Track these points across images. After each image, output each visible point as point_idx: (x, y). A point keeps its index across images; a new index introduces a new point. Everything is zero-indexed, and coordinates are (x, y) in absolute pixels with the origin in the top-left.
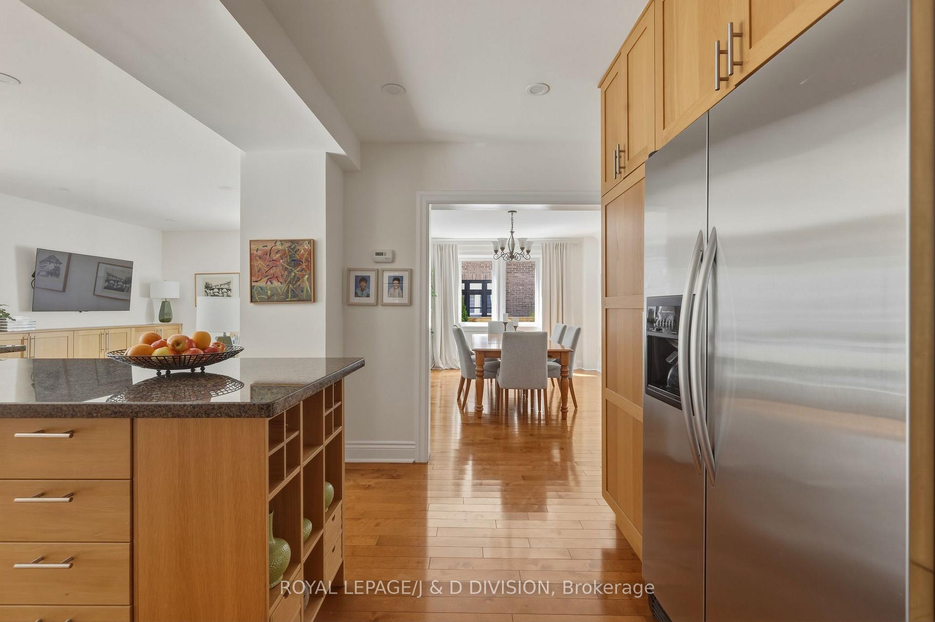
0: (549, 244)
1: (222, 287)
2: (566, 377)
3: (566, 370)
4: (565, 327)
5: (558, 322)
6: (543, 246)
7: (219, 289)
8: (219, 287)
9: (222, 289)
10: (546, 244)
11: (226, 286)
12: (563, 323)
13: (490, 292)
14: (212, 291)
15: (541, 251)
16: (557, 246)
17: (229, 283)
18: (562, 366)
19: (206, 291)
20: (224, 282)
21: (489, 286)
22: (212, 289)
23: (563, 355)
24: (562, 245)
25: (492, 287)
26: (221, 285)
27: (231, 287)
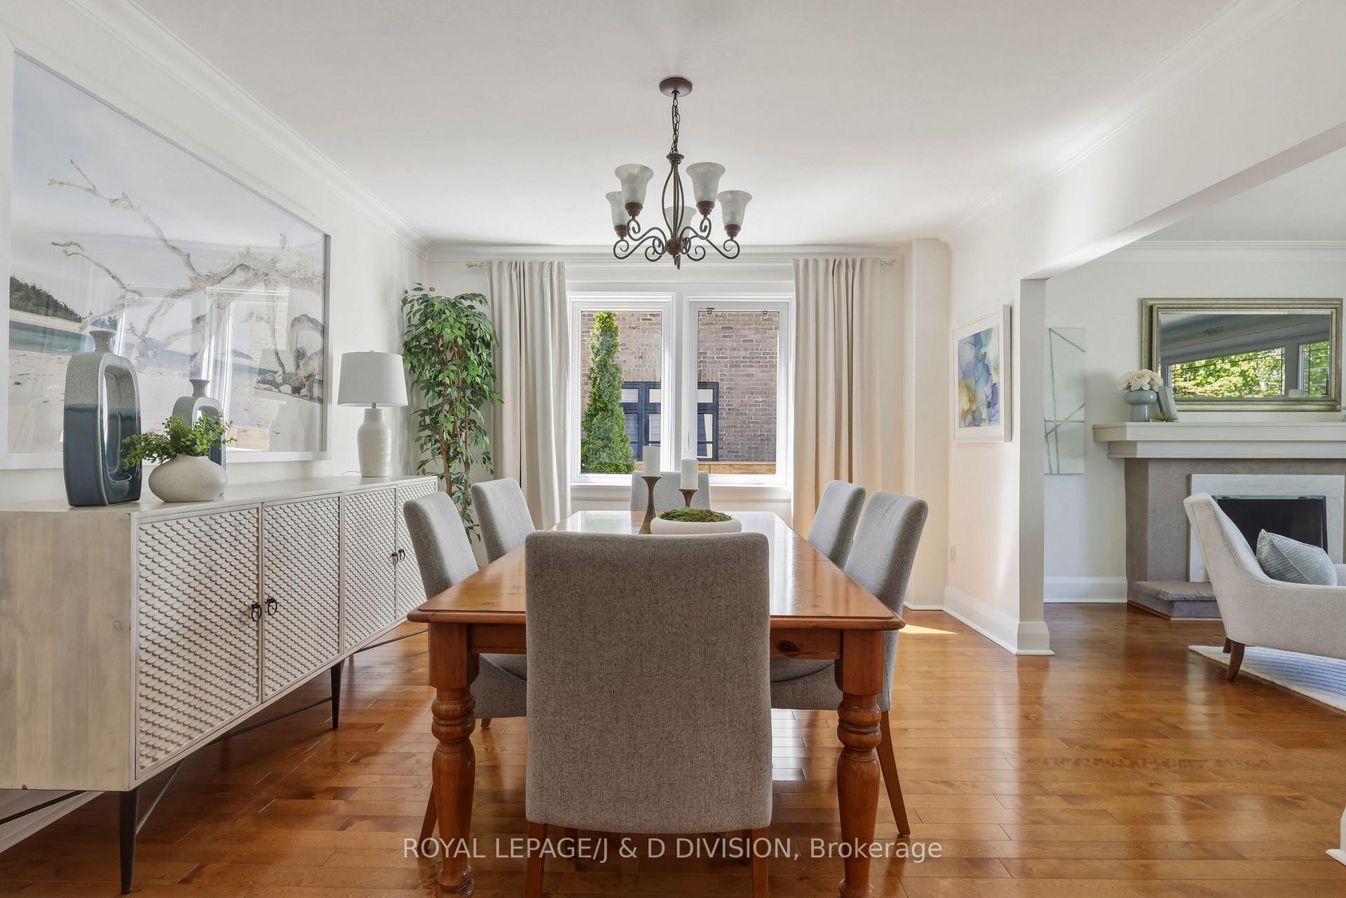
0: (816, 261)
2: (865, 749)
3: (867, 718)
4: (858, 497)
5: (837, 477)
6: (797, 267)
10: (806, 261)
12: (850, 481)
13: (655, 409)
15: (793, 282)
16: (837, 265)
18: (846, 696)
21: (654, 396)
23: (850, 643)
24: (852, 264)
25: (663, 397)
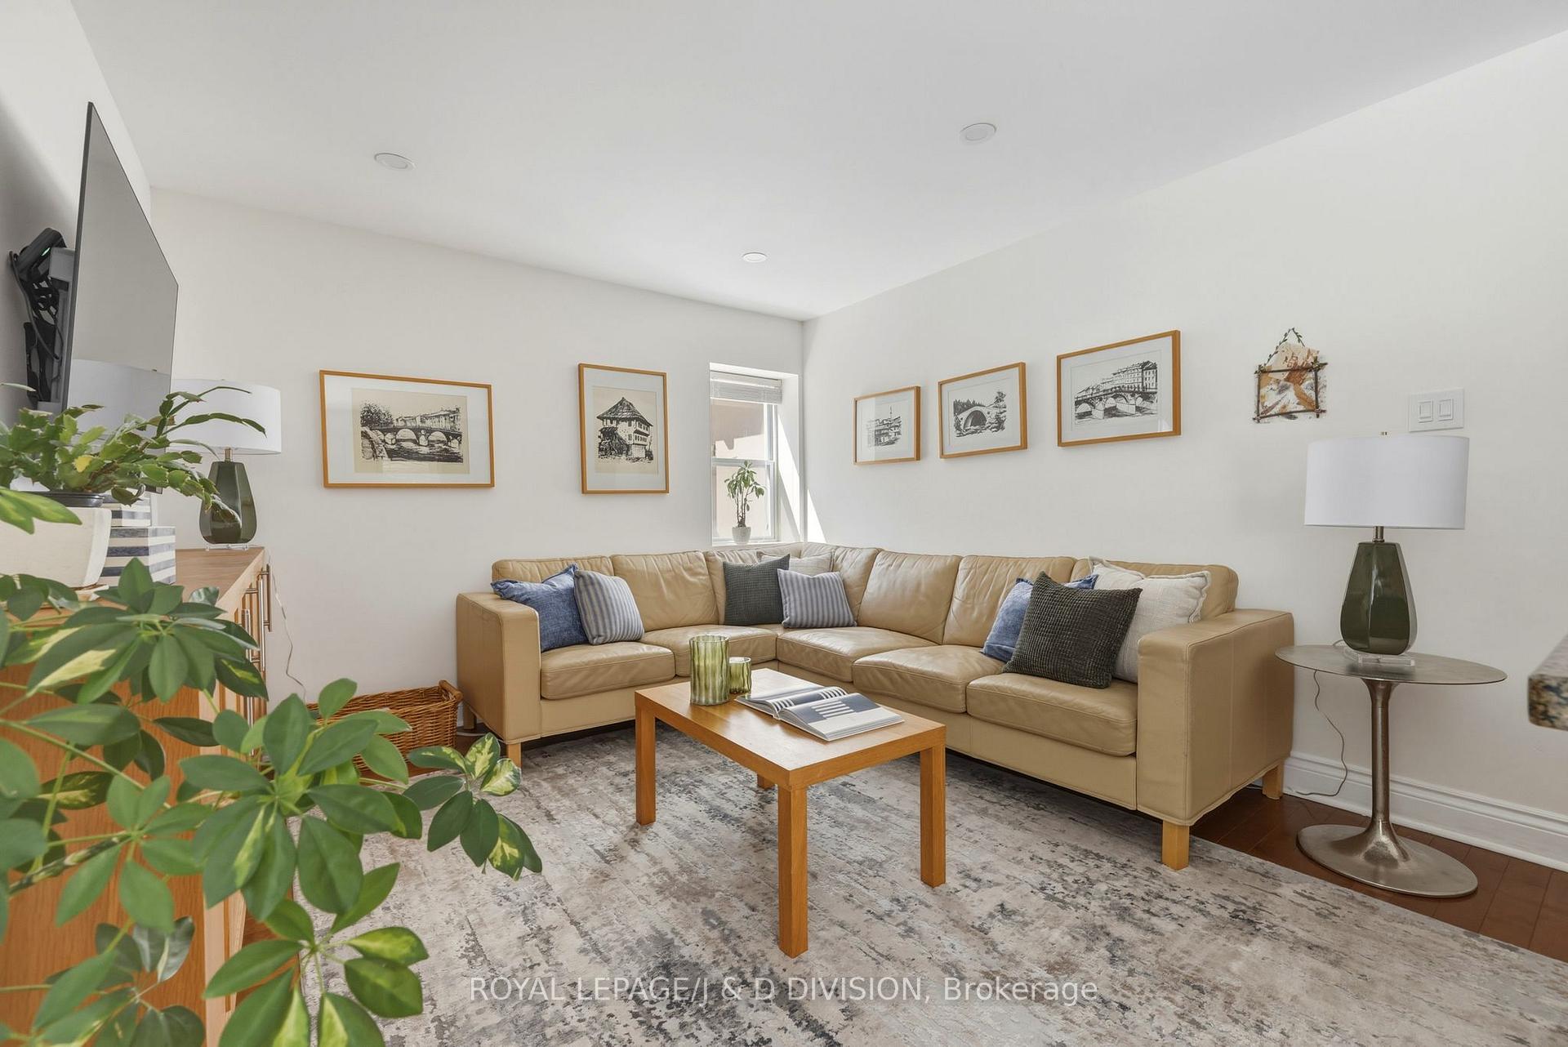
1: (429, 423)
7: (417, 430)
8: (419, 423)
9: (430, 431)
11: (444, 424)
14: (389, 436)
17: (453, 415)
19: (365, 435)
20: (437, 410)
22: (389, 431)
26: (424, 418)
27: (460, 426)
